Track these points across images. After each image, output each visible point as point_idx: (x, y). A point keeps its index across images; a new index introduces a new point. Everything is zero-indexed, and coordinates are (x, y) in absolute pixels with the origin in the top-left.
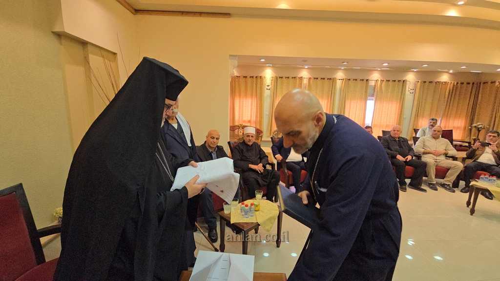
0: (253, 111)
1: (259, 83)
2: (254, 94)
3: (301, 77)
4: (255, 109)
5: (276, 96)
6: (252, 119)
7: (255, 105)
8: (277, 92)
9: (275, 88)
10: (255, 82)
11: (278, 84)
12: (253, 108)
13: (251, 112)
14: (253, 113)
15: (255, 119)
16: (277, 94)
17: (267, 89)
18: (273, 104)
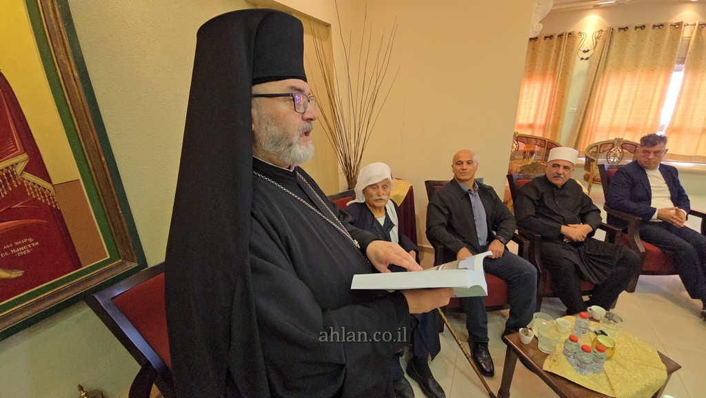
0: (541, 106)
1: (563, 48)
2: (549, 71)
3: (680, 24)
4: (547, 103)
5: (604, 72)
6: (538, 122)
7: (548, 94)
8: (606, 62)
9: (604, 54)
10: (554, 48)
11: (614, 43)
12: (543, 100)
13: (537, 109)
14: (540, 111)
15: (543, 122)
16: (605, 67)
17: (582, 59)
18: (591, 90)
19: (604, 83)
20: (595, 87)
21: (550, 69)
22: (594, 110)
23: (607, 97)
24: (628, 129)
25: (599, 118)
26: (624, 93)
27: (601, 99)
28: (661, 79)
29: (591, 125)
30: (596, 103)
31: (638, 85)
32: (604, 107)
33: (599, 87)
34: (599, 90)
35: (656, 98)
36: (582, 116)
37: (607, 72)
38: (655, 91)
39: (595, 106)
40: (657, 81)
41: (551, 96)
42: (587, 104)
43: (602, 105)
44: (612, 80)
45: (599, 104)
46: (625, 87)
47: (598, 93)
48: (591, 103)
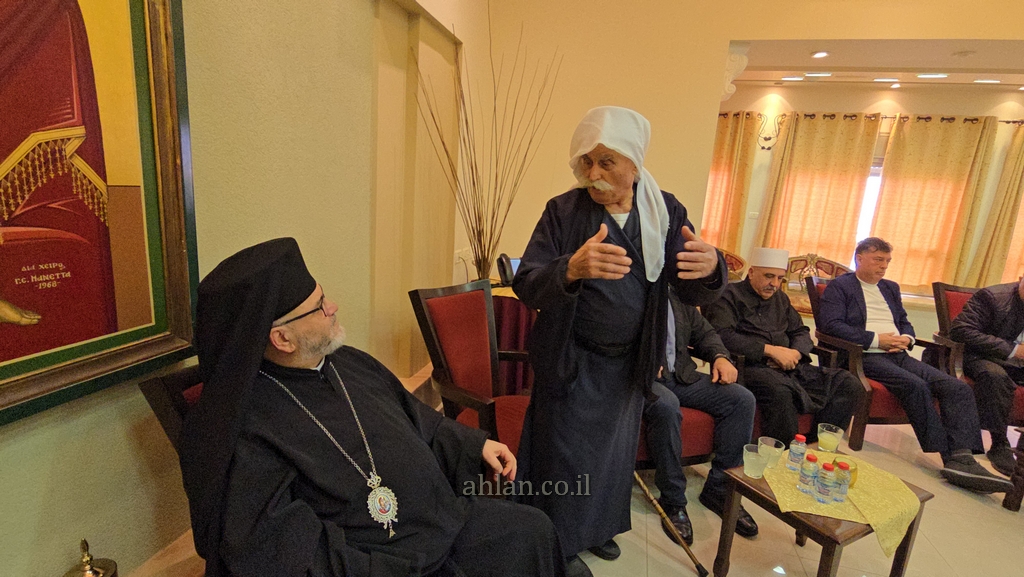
0: (716, 205)
1: (741, 131)
2: (724, 160)
3: (876, 116)
4: (722, 202)
5: (790, 169)
6: (712, 227)
7: (724, 190)
8: (792, 155)
9: (789, 145)
10: (730, 129)
11: (800, 133)
12: (717, 198)
15: (718, 228)
16: (791, 162)
17: (763, 148)
18: (776, 190)
19: (791, 182)
20: (779, 186)
21: (725, 157)
22: (780, 217)
23: (794, 201)
24: (820, 246)
25: (786, 227)
26: (813, 197)
27: (787, 203)
28: (856, 183)
29: (777, 237)
30: (781, 208)
31: (830, 188)
32: (791, 214)
33: (785, 187)
34: (784, 191)
35: (851, 207)
36: (766, 223)
37: (793, 168)
38: (848, 198)
39: (781, 212)
40: (851, 186)
41: (727, 192)
42: (772, 208)
43: (789, 211)
44: (799, 179)
45: (786, 209)
46: (815, 189)
47: (783, 195)
48: (775, 206)
